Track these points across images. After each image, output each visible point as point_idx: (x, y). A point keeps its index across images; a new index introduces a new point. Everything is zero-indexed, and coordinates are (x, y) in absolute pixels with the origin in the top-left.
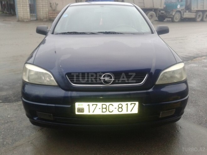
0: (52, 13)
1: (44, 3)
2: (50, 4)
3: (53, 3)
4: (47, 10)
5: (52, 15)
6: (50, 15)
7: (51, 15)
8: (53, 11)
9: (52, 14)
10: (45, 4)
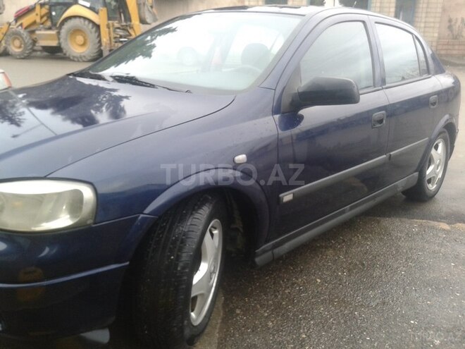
0: (448, 44)
1: (432, 20)
2: (450, 21)
3: (457, 19)
4: (436, 35)
5: (447, 50)
6: (440, 47)
7: (442, 49)
8: (453, 39)
9: (445, 47)
10: (434, 22)
